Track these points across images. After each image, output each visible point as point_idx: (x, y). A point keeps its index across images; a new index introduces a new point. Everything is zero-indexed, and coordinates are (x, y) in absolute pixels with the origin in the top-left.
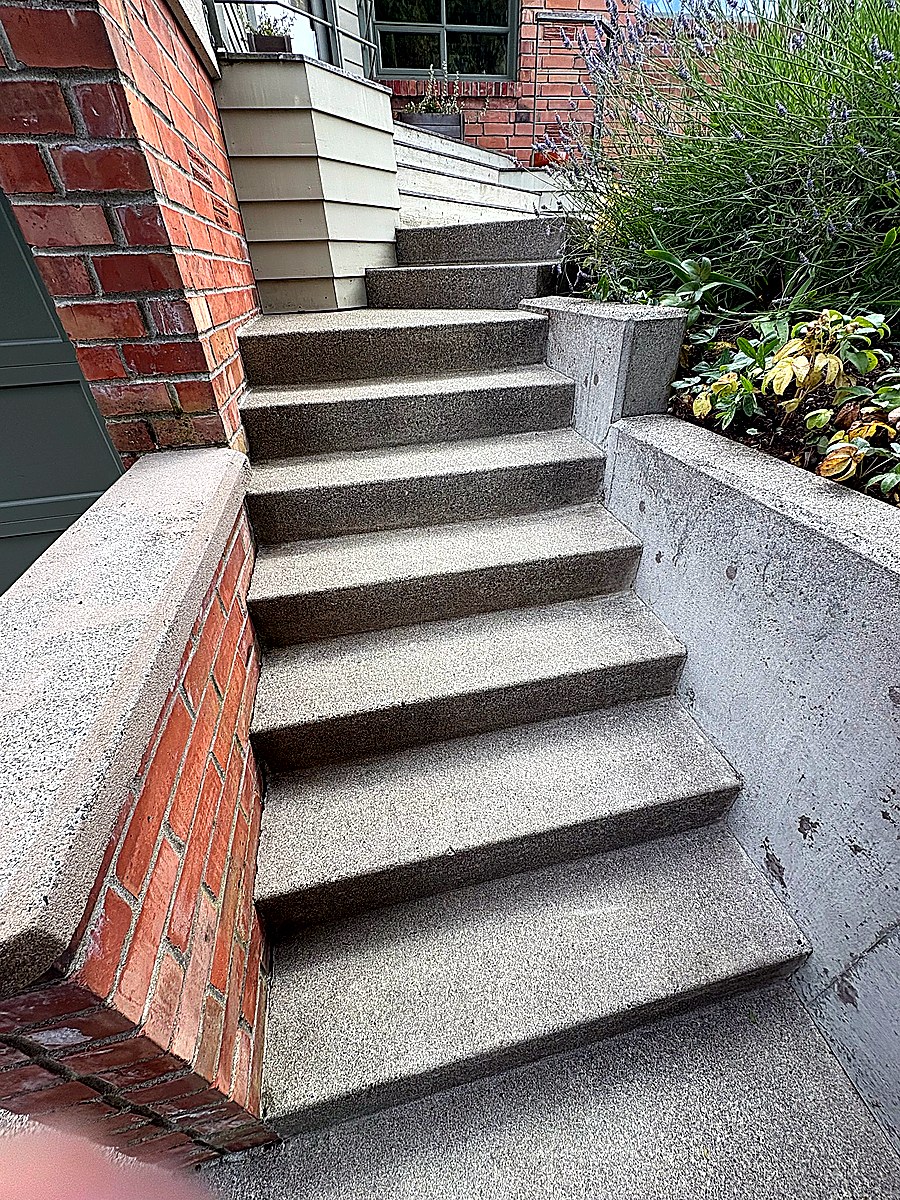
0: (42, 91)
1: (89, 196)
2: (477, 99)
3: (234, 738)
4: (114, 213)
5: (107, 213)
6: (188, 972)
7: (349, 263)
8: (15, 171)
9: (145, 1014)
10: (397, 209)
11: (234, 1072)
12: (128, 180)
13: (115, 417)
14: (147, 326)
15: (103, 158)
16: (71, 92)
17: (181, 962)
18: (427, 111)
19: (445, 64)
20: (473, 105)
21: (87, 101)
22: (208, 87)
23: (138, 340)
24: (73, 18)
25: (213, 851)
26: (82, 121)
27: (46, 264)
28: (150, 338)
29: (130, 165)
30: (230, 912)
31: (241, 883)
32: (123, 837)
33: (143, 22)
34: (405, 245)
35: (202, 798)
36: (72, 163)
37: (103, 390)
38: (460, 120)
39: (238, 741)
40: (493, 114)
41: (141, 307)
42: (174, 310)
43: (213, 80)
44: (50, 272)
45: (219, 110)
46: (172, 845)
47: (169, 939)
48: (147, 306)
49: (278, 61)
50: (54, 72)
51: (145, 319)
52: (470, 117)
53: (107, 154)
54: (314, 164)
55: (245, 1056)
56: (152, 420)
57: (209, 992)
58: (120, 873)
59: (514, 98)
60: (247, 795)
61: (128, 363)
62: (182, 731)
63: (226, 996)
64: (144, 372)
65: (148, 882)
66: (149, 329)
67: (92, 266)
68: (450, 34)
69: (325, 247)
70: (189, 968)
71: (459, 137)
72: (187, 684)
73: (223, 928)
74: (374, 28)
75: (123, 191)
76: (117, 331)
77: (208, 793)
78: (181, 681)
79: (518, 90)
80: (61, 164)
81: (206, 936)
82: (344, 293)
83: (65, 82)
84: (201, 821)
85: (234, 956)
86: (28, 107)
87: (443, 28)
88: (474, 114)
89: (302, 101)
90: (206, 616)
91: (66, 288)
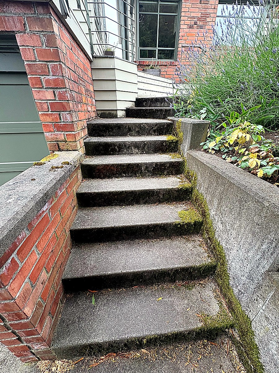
0: (43, 65)
1: (50, 88)
2: (165, 65)
3: (64, 230)
4: (56, 92)
5: (54, 92)
6: (34, 291)
7: (122, 106)
8: (34, 82)
9: (17, 296)
10: (137, 93)
11: (44, 328)
12: (60, 85)
13: (50, 141)
14: (60, 119)
15: (55, 80)
16: (49, 66)
17: (32, 287)
18: (151, 69)
19: (157, 57)
20: (164, 67)
21: (52, 68)
22: (89, 63)
23: (58, 122)
24: (52, 50)
25: (50, 259)
26: (51, 72)
27: (38, 104)
28: (61, 122)
29: (61, 82)
30: (52, 279)
31: (58, 272)
32: (21, 245)
33: (71, 50)
34: (139, 102)
35: (49, 243)
36: (48, 81)
37: (47, 134)
38: (160, 71)
39: (65, 231)
40: (169, 69)
41: (59, 114)
42: (68, 116)
43: (91, 62)
44: (39, 105)
45: (91, 68)
46: (36, 253)
47: (30, 278)
48: (61, 114)
49: (107, 57)
50: (46, 61)
51: (60, 117)
52: (163, 70)
53: (56, 79)
54: (114, 82)
55: (49, 325)
56: (59, 143)
57: (40, 299)
58: (18, 254)
59: (175, 65)
60: (66, 247)
61: (55, 128)
62: (46, 222)
63: (45, 304)
64: (58, 131)
65: (26, 260)
66: (61, 120)
67: (49, 104)
68: (159, 50)
69: (116, 102)
70: (35, 289)
71: (159, 75)
72: (50, 210)
73: (49, 283)
74: (138, 49)
75: (59, 87)
76: (53, 120)
77: (52, 242)
78: (49, 209)
79: (177, 63)
80: (45, 81)
81: (42, 282)
82: (120, 114)
83: (48, 64)
84: (47, 249)
85: (51, 293)
86: (39, 69)
87: (157, 49)
88: (163, 69)
89: (113, 66)
90: (61, 194)
91: (42, 109)
